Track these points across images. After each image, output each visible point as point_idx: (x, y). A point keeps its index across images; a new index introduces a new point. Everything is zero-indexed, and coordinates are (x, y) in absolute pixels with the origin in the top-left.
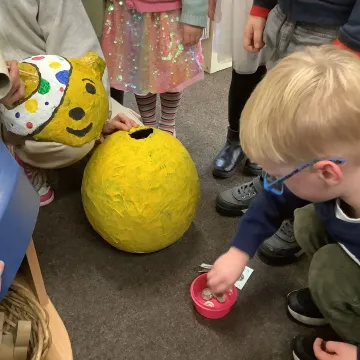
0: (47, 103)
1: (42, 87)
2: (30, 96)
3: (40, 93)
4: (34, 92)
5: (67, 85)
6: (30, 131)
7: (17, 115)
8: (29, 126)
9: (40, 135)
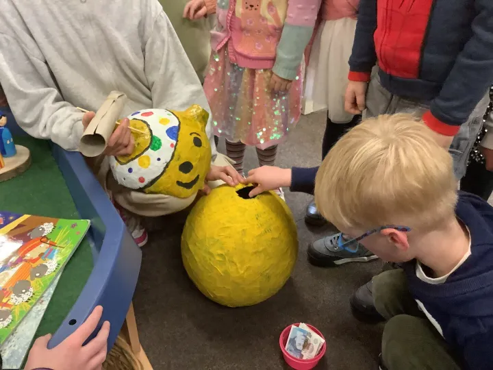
0: (159, 159)
1: (154, 143)
2: (143, 153)
3: (153, 149)
4: (147, 149)
5: (177, 141)
6: (142, 185)
7: (130, 170)
8: (142, 180)
9: (152, 188)
